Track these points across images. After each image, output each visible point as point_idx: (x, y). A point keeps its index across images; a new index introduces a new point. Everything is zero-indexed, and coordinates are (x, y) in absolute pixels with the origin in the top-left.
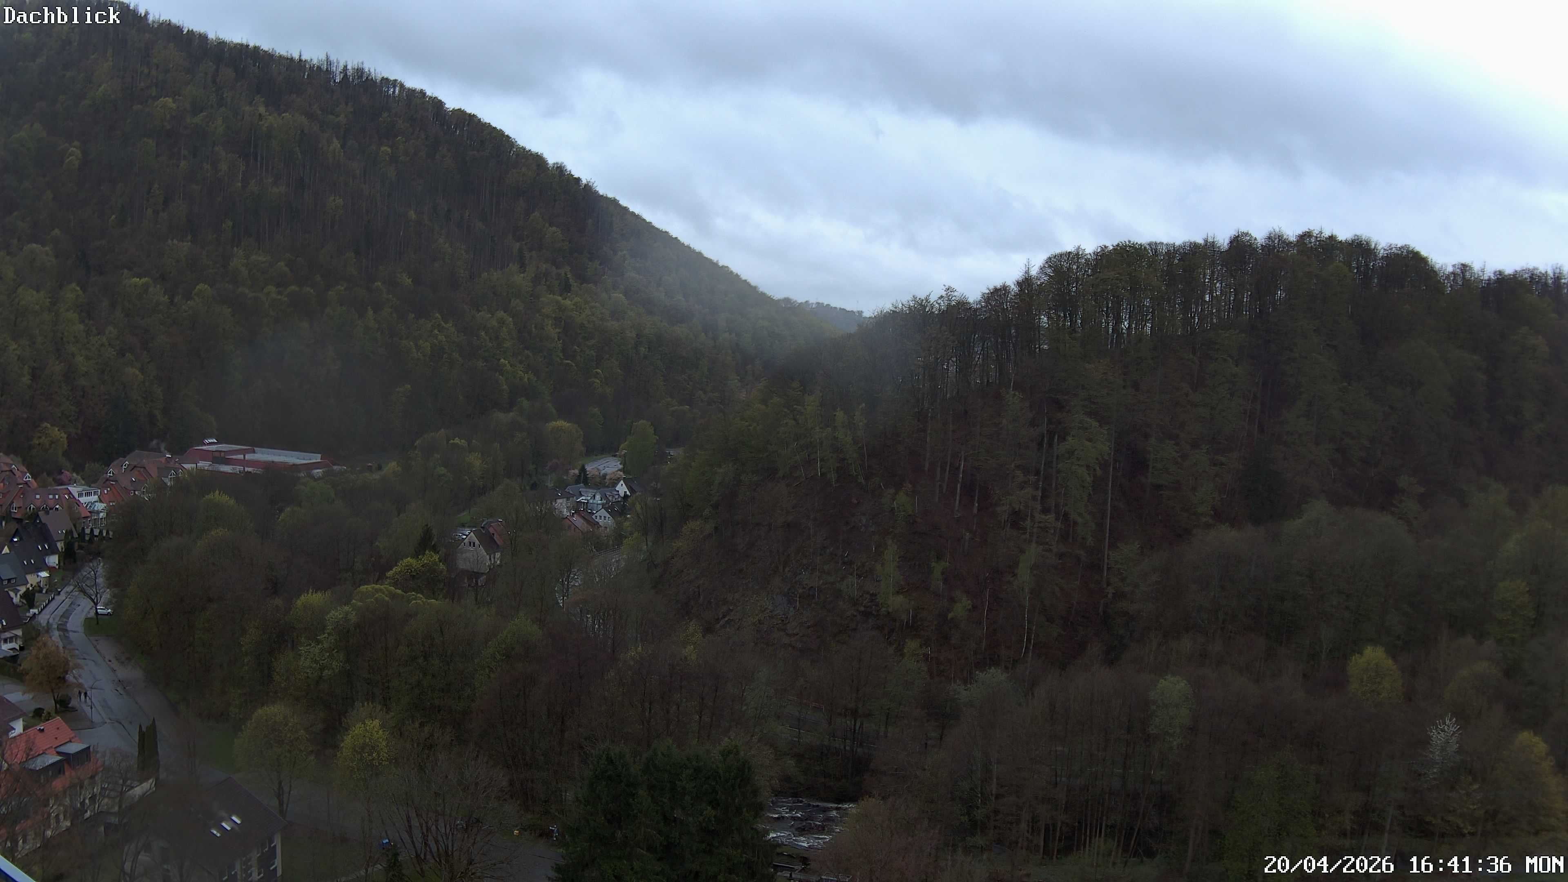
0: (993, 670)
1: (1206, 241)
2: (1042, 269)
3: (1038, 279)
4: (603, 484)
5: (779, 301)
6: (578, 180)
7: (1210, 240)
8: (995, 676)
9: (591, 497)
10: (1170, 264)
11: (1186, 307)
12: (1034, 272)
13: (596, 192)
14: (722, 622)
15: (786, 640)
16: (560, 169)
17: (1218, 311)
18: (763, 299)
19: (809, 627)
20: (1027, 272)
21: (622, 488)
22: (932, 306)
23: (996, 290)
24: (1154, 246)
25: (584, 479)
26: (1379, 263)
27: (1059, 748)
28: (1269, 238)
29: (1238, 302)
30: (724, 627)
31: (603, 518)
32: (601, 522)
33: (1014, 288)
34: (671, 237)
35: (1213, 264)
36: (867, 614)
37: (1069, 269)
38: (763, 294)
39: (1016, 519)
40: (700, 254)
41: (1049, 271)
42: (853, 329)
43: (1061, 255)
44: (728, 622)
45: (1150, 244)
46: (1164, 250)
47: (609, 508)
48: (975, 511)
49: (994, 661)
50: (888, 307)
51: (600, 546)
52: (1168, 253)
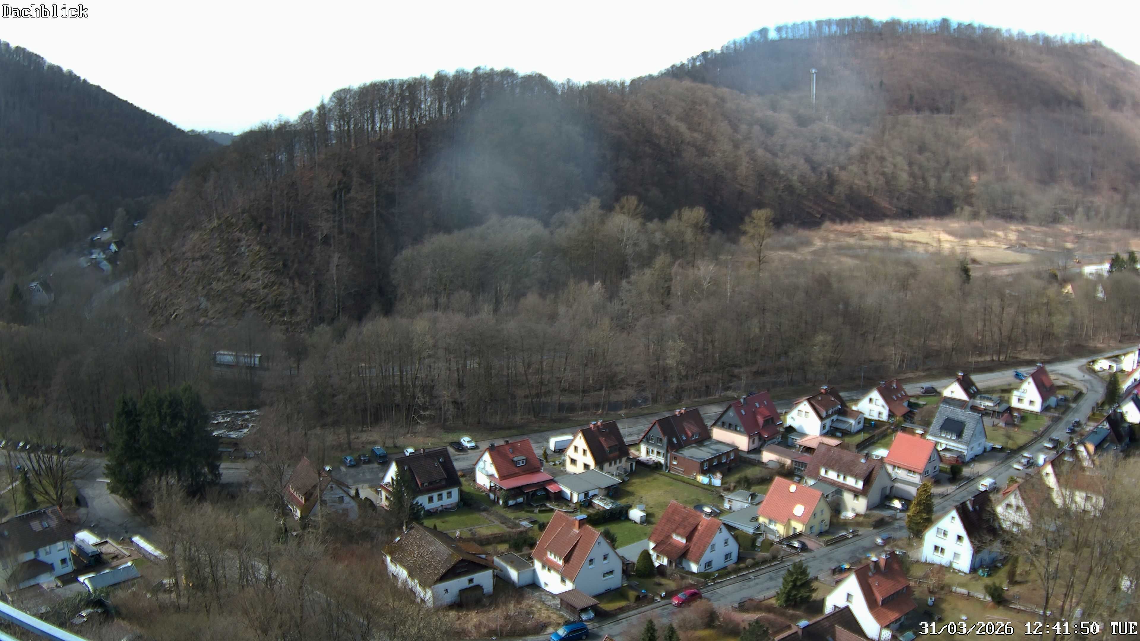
0: (322, 325)
1: (421, 76)
2: (331, 99)
3: (329, 104)
4: (104, 246)
5: (188, 132)
6: (79, 77)
7: (423, 75)
8: (323, 328)
9: (97, 255)
10: (402, 91)
11: (411, 113)
12: (326, 101)
13: (89, 83)
14: (173, 316)
15: (208, 321)
16: (70, 73)
17: (429, 114)
18: (180, 132)
19: (220, 313)
20: (322, 102)
21: (114, 247)
22: (271, 126)
23: (306, 113)
24: (392, 81)
25: (94, 244)
26: (519, 81)
27: (363, 365)
28: (457, 71)
29: (440, 108)
30: (174, 318)
31: (106, 266)
32: (104, 268)
33: (316, 112)
34: (129, 103)
35: (425, 87)
36: (251, 302)
37: (345, 98)
38: (179, 130)
39: (326, 240)
40: (145, 111)
41: (334, 99)
42: (229, 143)
43: (341, 91)
44: (176, 315)
45: (390, 80)
46: (398, 82)
47: (109, 260)
48: (302, 237)
49: (322, 320)
50: (247, 129)
51: (106, 281)
52: (400, 84)
